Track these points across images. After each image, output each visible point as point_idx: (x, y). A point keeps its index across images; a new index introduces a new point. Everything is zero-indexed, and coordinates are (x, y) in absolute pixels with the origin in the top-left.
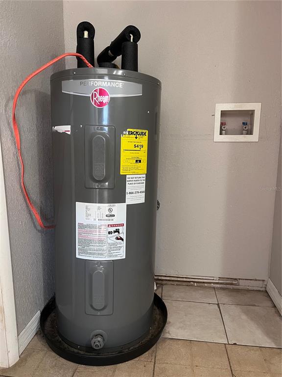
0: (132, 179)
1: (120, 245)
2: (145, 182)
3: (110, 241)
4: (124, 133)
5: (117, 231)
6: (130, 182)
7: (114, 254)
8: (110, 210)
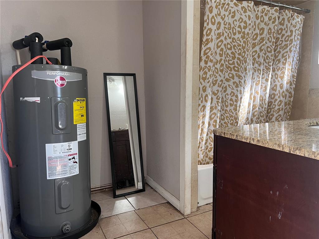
0: (80, 127)
1: (76, 166)
2: (86, 127)
3: (70, 165)
4: (75, 100)
5: (74, 158)
6: (79, 128)
7: (72, 172)
8: (69, 146)
